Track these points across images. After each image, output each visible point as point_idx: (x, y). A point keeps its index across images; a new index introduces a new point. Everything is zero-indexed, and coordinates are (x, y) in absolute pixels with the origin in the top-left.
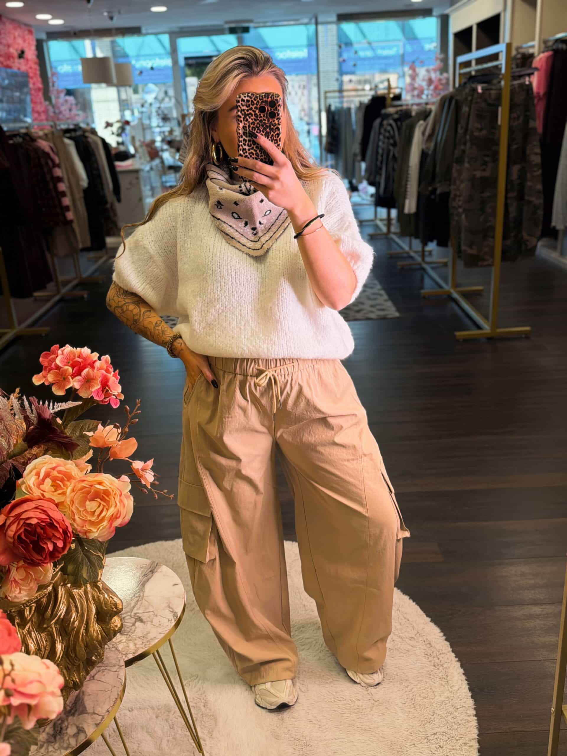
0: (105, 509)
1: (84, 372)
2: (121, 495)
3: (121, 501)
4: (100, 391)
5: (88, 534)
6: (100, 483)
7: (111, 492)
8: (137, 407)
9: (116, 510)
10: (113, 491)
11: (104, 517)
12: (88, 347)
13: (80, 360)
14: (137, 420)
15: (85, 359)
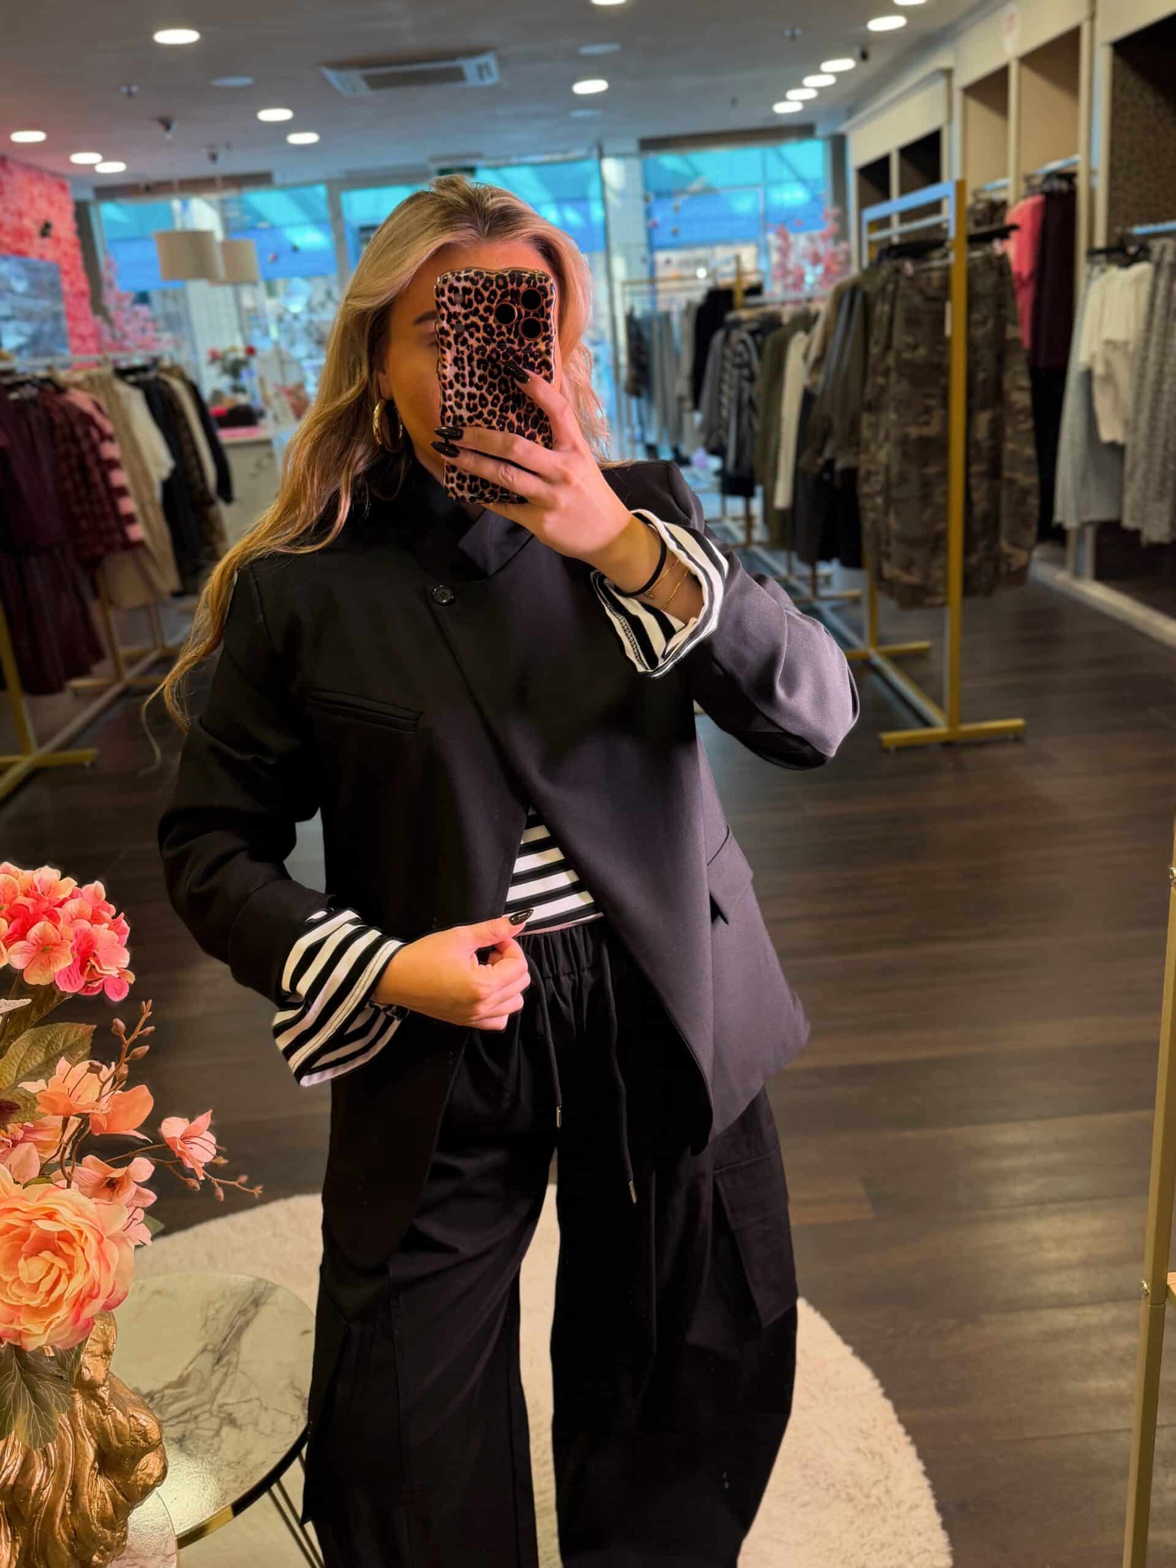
0: (64, 1277)
1: (35, 931)
2: (100, 1241)
3: (101, 1256)
4: (76, 972)
5: (24, 1340)
6: (51, 1216)
7: (76, 1235)
8: (143, 1020)
9: (87, 1280)
10: (81, 1232)
11: (61, 1297)
12: (52, 867)
13: (27, 901)
14: (147, 1048)
15: (39, 899)
